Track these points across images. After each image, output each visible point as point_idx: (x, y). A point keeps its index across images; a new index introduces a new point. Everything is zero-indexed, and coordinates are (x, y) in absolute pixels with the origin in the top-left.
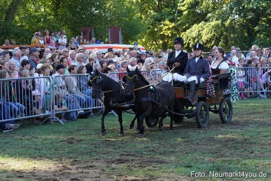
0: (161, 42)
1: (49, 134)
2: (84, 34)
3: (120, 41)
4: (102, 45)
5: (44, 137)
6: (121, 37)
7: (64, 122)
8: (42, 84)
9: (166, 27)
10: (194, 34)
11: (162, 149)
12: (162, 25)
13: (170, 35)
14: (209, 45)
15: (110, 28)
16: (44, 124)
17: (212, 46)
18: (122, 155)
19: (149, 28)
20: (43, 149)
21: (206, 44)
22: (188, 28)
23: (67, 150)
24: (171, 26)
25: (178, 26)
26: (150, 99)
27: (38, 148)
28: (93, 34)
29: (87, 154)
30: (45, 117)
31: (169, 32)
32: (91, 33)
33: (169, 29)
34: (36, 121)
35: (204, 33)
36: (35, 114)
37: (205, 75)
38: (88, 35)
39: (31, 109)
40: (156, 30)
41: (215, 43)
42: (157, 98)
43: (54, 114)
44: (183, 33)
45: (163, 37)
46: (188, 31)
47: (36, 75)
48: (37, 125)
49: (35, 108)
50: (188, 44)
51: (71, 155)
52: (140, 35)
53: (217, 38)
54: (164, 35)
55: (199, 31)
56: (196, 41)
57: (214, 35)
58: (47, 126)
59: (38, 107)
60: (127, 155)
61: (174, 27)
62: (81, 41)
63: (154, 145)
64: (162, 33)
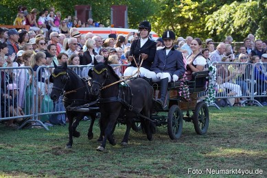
0: (179, 27)
1: (30, 142)
2: (78, 13)
3: (126, 24)
4: (102, 29)
5: (22, 146)
6: (127, 19)
7: (49, 127)
8: (23, 77)
9: (187, 8)
10: (224, 18)
11: (175, 167)
12: (182, 5)
13: (191, 18)
14: (242, 32)
15: (112, 6)
16: (23, 128)
17: (247, 34)
18: (123, 172)
19: (164, 8)
20: (21, 162)
21: (238, 30)
22: (216, 9)
23: (52, 163)
24: (193, 7)
25: (202, 7)
26: (120, 99)
27: (14, 159)
28: (90, 13)
29: (77, 169)
30: (24, 119)
31: (190, 14)
32: (87, 12)
33: (190, 10)
34: (13, 125)
35: (236, 16)
36: (11, 115)
37: (178, 71)
38: (84, 14)
39: (7, 108)
40: (173, 10)
41: (250, 30)
42: (129, 99)
43: (37, 116)
44: (209, 16)
45: (182, 20)
46: (215, 13)
47: (15, 65)
48: (14, 130)
49: (12, 107)
50: (215, 30)
51: (57, 170)
52: (152, 17)
53: (253, 24)
54: (183, 18)
55: (230, 14)
56: (225, 26)
57: (250, 19)
58: (26, 132)
59: (15, 107)
60: (130, 172)
61: (196, 8)
62: (75, 22)
63: (166, 161)
64: (181, 15)
